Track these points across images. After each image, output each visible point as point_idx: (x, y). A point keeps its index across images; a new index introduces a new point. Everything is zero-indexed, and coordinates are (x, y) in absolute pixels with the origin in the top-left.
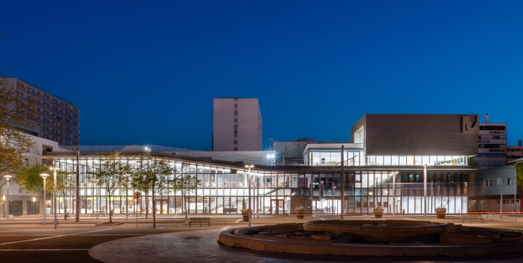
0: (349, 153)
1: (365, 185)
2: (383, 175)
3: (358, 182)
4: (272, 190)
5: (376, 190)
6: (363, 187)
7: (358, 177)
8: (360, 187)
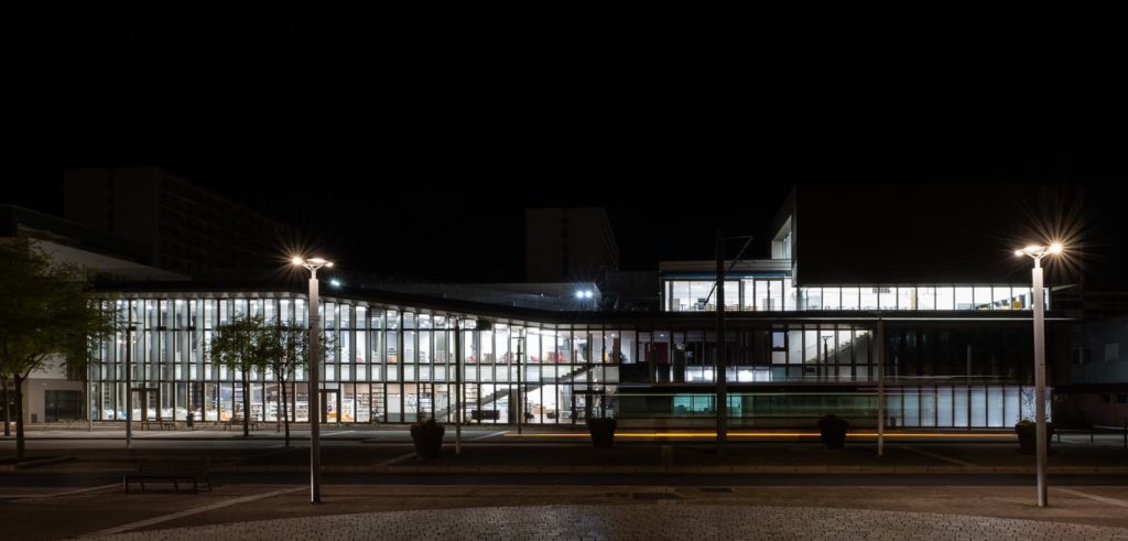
0: (757, 282)
1: (795, 358)
2: (841, 332)
3: (779, 349)
4: (576, 369)
5: (823, 369)
6: (791, 362)
7: (778, 339)
8: (784, 362)
